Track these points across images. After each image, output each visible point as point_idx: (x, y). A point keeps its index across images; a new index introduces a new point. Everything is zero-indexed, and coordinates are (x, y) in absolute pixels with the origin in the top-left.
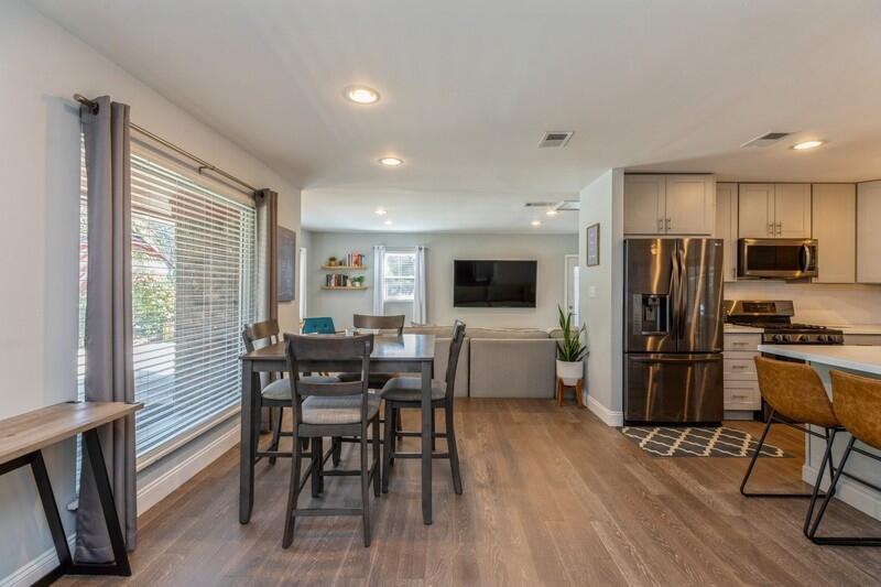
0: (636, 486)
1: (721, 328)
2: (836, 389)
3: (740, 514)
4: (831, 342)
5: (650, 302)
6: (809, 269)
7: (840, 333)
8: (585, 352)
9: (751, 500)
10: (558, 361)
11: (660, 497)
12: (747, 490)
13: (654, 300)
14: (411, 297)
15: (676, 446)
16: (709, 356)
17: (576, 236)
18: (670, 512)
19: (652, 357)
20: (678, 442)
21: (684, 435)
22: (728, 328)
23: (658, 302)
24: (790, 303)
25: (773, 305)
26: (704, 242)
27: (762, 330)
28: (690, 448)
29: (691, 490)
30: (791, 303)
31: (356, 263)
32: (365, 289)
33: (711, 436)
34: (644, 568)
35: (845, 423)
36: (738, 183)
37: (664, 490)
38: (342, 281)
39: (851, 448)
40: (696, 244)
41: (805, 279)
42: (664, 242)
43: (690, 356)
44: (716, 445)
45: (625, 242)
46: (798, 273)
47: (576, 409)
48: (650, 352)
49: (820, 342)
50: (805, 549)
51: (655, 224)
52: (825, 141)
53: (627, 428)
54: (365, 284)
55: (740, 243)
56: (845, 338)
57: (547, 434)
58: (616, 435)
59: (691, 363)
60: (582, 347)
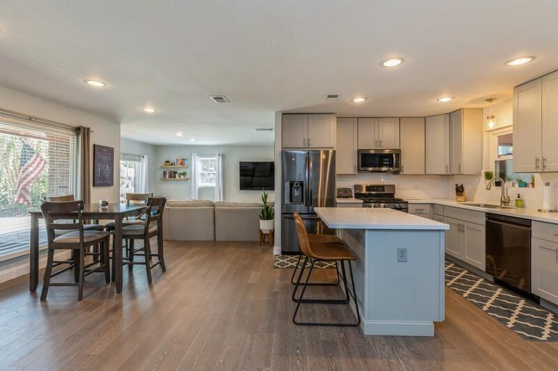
4: (400, 208)
6: (396, 167)
10: (261, 220)
14: (213, 184)
24: (393, 187)
25: (383, 187)
27: (362, 201)
31: (181, 164)
32: (188, 179)
38: (173, 175)
41: (395, 173)
45: (282, 152)
51: (302, 142)
52: (366, 99)
53: (280, 256)
54: (187, 176)
55: (358, 152)
56: (409, 206)
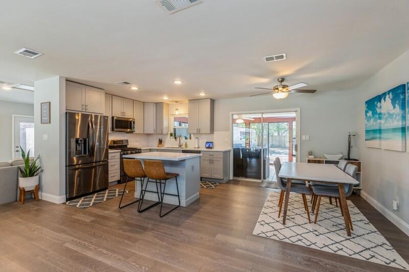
0: (80, 222)
1: (107, 151)
2: (145, 165)
3: (120, 214)
4: (139, 153)
5: (79, 142)
6: (133, 129)
7: (141, 149)
8: (40, 170)
9: (123, 209)
10: (20, 178)
11: (92, 222)
12: (120, 207)
13: (81, 141)
15: (93, 201)
16: (101, 163)
17: (32, 105)
18: (96, 225)
19: (77, 166)
20: (93, 200)
21: (95, 196)
22: (110, 151)
23: (83, 142)
25: (122, 141)
26: (99, 116)
27: (120, 151)
28: (98, 200)
29: (103, 214)
30: (127, 140)
33: (105, 193)
34: (92, 247)
35: (147, 175)
36: (112, 95)
37: (92, 219)
39: (148, 181)
40: (96, 117)
41: (131, 132)
42: (82, 115)
43: (94, 164)
44: (108, 196)
45: (66, 113)
46: (129, 130)
47: (35, 202)
48: (76, 165)
49: (136, 153)
50: (138, 215)
51: (80, 106)
52: (139, 88)
53: (68, 202)
55: (113, 118)
56: (142, 151)
57: (19, 220)
58: (64, 206)
59: (95, 167)
60: (38, 168)
